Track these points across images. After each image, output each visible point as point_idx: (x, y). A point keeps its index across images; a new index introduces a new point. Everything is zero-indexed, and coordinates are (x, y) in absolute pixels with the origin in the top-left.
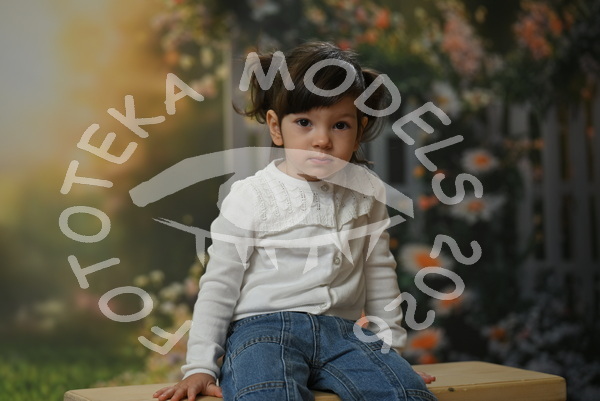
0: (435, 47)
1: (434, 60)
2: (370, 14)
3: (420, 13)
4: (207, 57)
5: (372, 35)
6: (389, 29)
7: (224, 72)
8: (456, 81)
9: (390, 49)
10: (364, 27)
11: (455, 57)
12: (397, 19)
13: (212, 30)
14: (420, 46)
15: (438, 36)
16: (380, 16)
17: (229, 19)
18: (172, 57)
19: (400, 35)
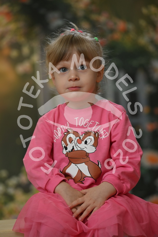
2: (115, 24)
3: (143, 23)
4: (26, 50)
5: (117, 36)
6: (126, 32)
7: (36, 58)
9: (127, 42)
10: (112, 31)
12: (130, 26)
13: (28, 35)
14: (143, 41)
16: (121, 25)
17: (37, 29)
18: (6, 51)
19: (132, 35)
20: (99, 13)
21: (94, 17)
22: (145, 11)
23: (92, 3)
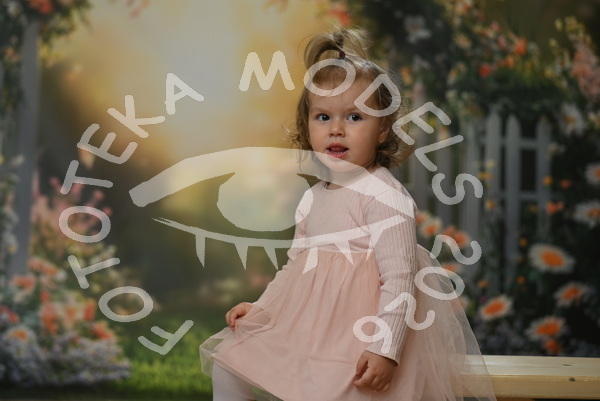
0: (565, 73)
1: (564, 84)
2: (510, 42)
3: (553, 43)
5: (511, 60)
6: (526, 56)
8: (582, 104)
9: (526, 74)
10: (504, 53)
11: (582, 82)
12: (533, 47)
14: (552, 72)
15: (568, 64)
16: (519, 44)
17: (387, 42)
19: (536, 61)
20: (487, 24)
21: (478, 29)
22: (558, 25)
23: (476, 6)
